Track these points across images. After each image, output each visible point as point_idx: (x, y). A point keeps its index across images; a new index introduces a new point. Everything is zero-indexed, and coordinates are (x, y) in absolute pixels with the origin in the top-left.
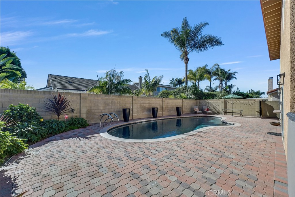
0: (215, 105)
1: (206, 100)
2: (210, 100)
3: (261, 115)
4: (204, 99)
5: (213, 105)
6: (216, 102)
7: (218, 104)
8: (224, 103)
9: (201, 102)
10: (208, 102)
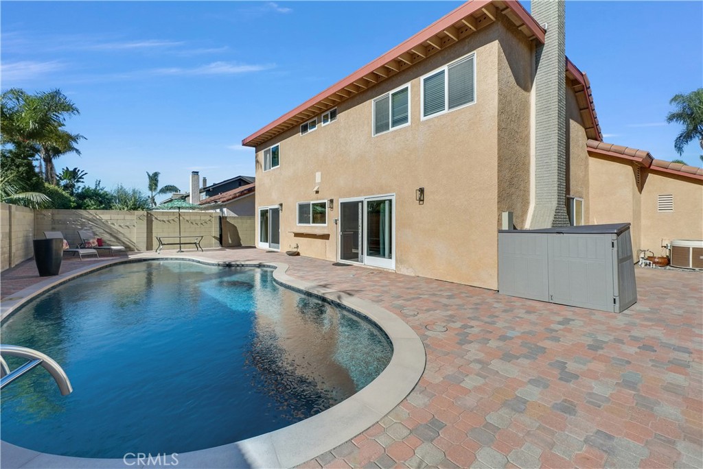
0: (116, 227)
1: (82, 212)
2: (98, 212)
3: (221, 243)
4: (75, 208)
5: (110, 228)
6: (121, 217)
7: (128, 224)
8: (145, 221)
9: (57, 217)
10: (90, 217)
